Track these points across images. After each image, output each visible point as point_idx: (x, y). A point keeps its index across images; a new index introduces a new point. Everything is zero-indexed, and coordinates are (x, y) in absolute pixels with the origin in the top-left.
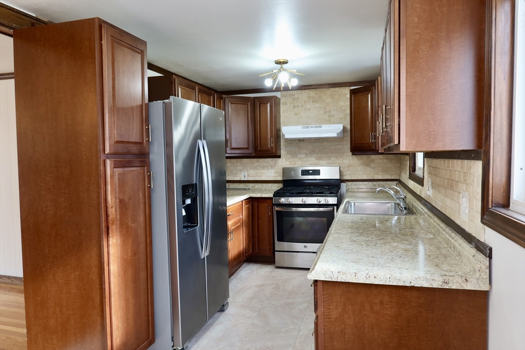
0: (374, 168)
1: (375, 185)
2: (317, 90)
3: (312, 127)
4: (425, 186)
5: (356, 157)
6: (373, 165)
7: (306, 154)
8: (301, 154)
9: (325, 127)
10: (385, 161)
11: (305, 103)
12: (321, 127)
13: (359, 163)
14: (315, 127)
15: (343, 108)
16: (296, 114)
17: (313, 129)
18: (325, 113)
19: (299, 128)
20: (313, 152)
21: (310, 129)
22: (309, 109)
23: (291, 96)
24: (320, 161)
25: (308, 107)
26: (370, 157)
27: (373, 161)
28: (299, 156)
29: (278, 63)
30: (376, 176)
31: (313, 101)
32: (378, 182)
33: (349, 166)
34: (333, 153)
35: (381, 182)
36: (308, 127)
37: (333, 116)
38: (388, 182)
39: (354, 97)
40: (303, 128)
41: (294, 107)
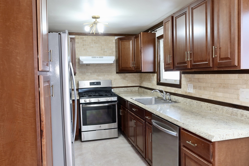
0: (127, 80)
1: (128, 90)
2: (97, 36)
3: (97, 57)
4: (182, 88)
5: (118, 75)
6: (127, 79)
7: (91, 73)
8: (88, 73)
9: (105, 58)
10: (133, 77)
11: (90, 43)
12: (103, 57)
13: (120, 78)
14: (100, 57)
15: (111, 48)
16: (84, 49)
17: (99, 58)
18: (101, 50)
19: (90, 58)
20: (95, 72)
21: (96, 58)
22: (92, 47)
23: (81, 38)
24: (99, 77)
25: (92, 46)
26: (125, 75)
27: (127, 77)
28: (87, 74)
29: (94, 18)
30: (128, 84)
31: (95, 43)
32: (130, 88)
33: (115, 80)
34: (106, 72)
35: (131, 88)
36: (95, 57)
37: (106, 52)
38: (134, 88)
39: (121, 42)
40: (92, 58)
41: (83, 45)
